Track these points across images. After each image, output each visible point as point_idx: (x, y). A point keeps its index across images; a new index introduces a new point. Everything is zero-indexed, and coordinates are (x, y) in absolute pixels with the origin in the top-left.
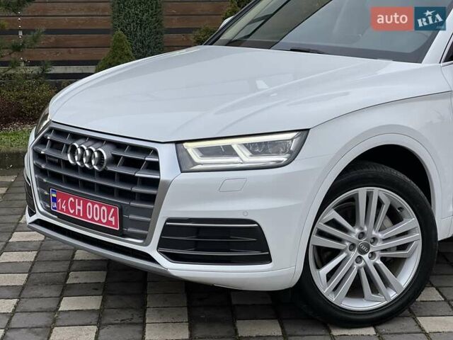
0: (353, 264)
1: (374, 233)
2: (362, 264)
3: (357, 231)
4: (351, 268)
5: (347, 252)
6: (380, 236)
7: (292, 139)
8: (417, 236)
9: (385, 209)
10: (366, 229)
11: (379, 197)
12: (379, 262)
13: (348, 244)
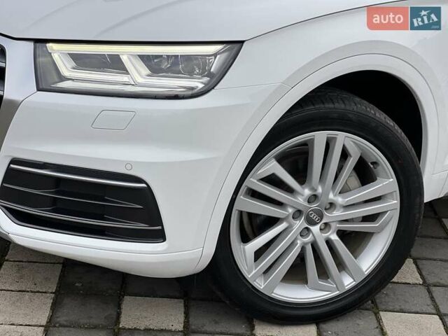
0: (296, 239)
1: (331, 196)
2: (309, 239)
3: (307, 192)
4: (293, 244)
5: (288, 222)
6: (340, 200)
7: (215, 55)
8: (394, 203)
9: (351, 163)
10: (320, 190)
11: (344, 145)
12: (334, 237)
13: (291, 210)
